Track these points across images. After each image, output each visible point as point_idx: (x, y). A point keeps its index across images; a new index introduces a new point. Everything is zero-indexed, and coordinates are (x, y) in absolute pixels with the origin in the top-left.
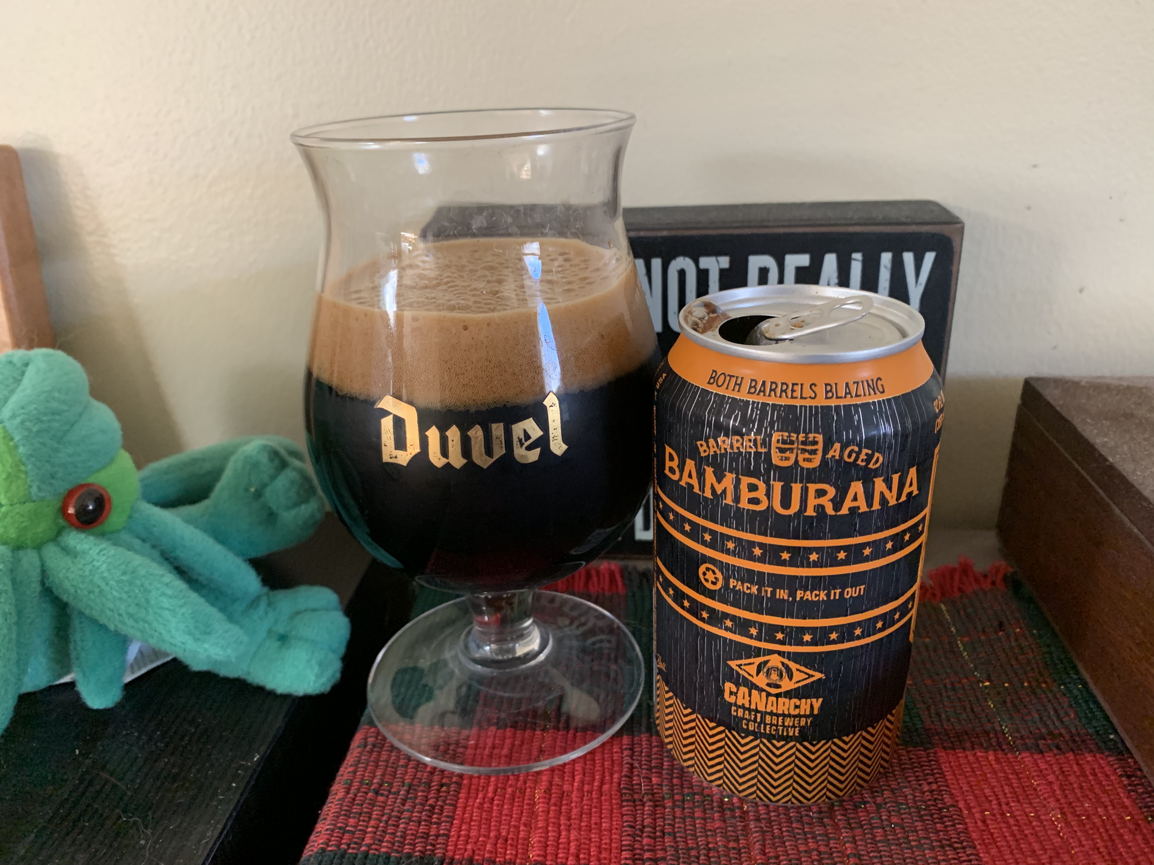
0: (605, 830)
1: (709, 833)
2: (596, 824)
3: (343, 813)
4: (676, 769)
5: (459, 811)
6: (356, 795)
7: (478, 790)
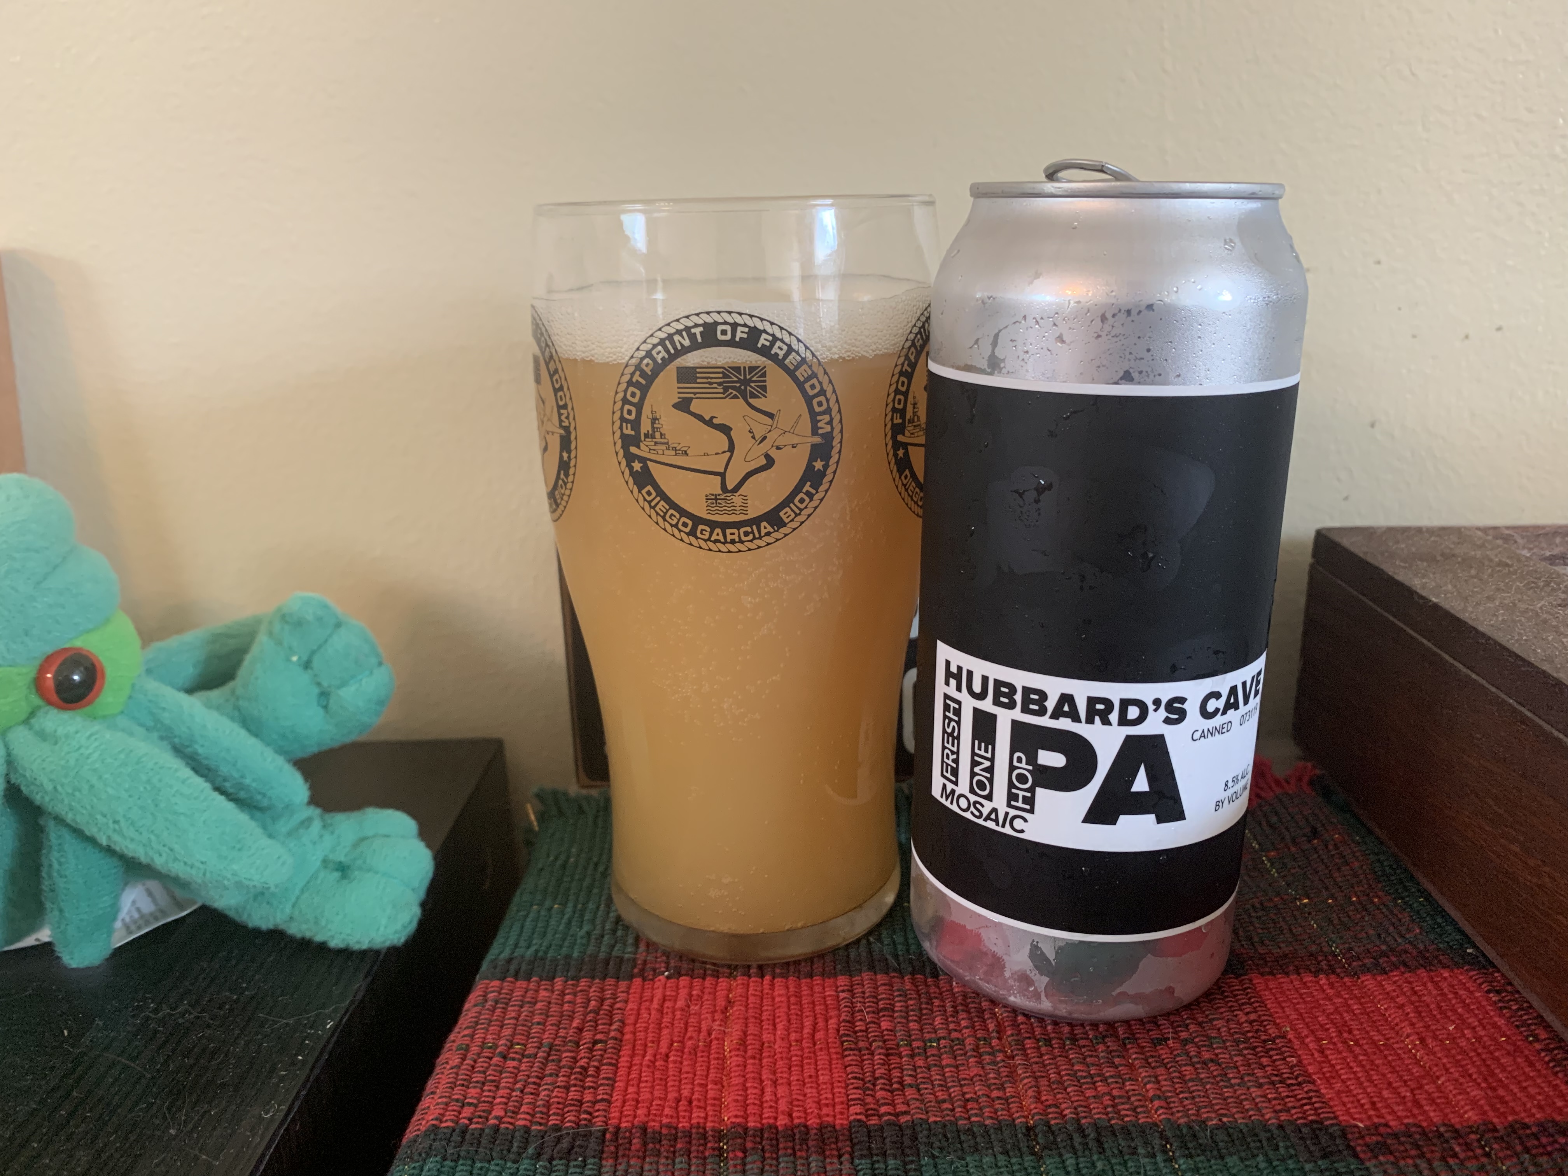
0: (825, 1084)
1: (963, 1082)
2: (811, 1077)
3: (459, 1083)
4: (912, 1010)
5: (622, 1072)
6: (475, 1061)
7: (646, 1045)
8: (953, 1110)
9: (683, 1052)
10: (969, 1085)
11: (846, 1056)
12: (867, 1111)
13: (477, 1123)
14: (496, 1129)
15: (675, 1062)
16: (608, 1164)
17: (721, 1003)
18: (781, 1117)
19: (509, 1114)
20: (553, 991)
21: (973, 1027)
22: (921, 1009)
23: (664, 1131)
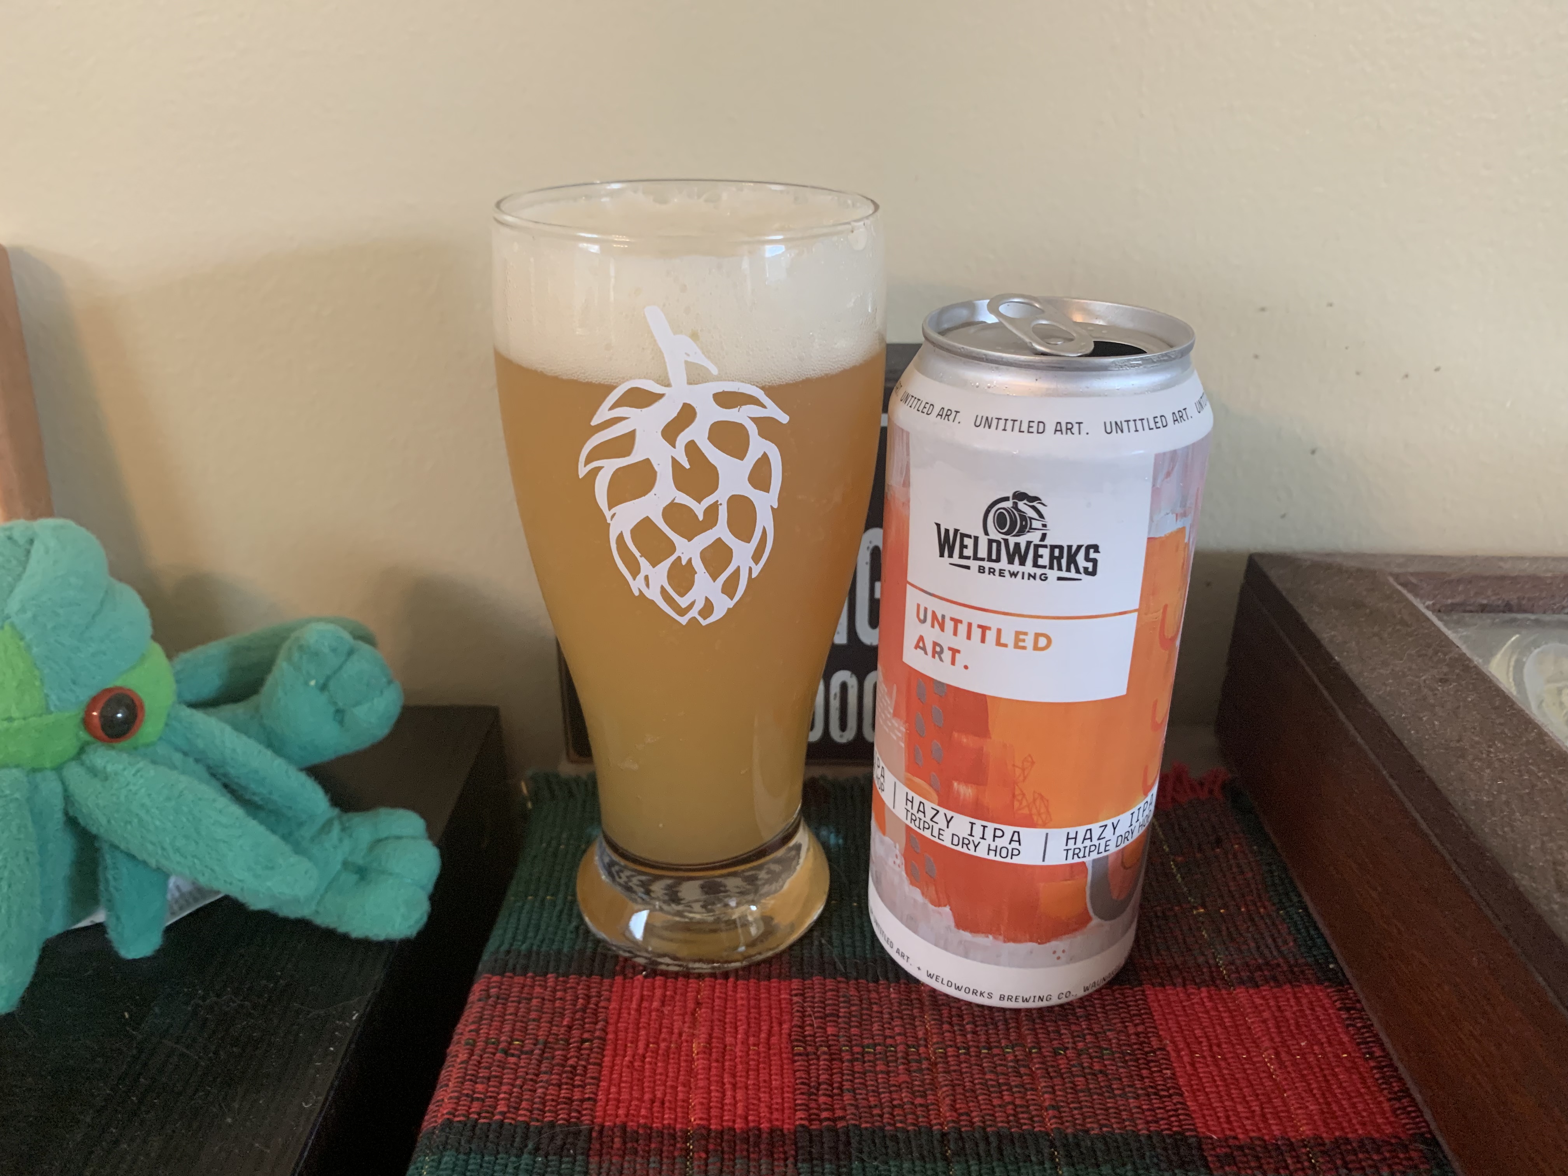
0: (776, 1089)
1: (892, 1089)
2: (765, 1081)
3: (468, 1077)
4: (855, 1016)
5: (605, 1072)
6: (481, 1056)
7: (626, 1046)
8: (881, 1116)
9: (657, 1054)
10: (897, 1091)
11: (796, 1061)
12: (810, 1115)
13: (485, 1118)
14: (501, 1124)
15: (650, 1063)
16: (594, 1160)
17: (691, 1005)
18: (738, 1120)
19: (512, 1110)
20: (545, 988)
21: (905, 1035)
22: (862, 1015)
23: (641, 1131)
